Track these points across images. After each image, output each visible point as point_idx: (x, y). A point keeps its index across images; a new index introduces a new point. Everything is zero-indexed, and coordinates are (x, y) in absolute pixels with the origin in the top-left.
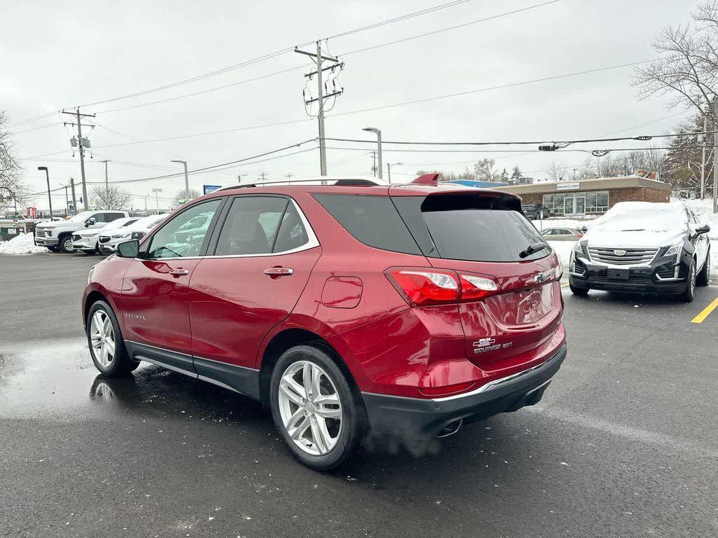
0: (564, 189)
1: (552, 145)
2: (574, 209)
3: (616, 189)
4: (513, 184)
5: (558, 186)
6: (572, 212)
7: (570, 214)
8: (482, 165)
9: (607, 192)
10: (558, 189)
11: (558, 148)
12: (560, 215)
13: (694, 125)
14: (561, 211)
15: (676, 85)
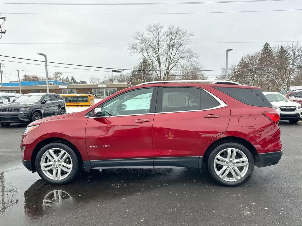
0: (101, 87)
1: (117, 70)
2: (105, 95)
3: (119, 88)
4: (78, 84)
5: (98, 85)
6: (104, 96)
7: (103, 97)
8: (57, 74)
9: (116, 89)
10: (99, 87)
11: (119, 71)
12: (99, 97)
13: (139, 66)
14: (100, 95)
15: (141, 52)
